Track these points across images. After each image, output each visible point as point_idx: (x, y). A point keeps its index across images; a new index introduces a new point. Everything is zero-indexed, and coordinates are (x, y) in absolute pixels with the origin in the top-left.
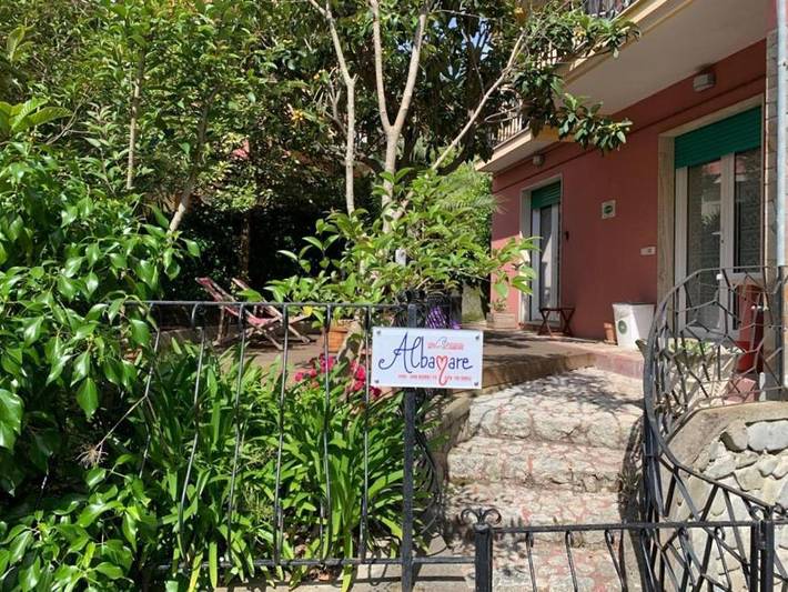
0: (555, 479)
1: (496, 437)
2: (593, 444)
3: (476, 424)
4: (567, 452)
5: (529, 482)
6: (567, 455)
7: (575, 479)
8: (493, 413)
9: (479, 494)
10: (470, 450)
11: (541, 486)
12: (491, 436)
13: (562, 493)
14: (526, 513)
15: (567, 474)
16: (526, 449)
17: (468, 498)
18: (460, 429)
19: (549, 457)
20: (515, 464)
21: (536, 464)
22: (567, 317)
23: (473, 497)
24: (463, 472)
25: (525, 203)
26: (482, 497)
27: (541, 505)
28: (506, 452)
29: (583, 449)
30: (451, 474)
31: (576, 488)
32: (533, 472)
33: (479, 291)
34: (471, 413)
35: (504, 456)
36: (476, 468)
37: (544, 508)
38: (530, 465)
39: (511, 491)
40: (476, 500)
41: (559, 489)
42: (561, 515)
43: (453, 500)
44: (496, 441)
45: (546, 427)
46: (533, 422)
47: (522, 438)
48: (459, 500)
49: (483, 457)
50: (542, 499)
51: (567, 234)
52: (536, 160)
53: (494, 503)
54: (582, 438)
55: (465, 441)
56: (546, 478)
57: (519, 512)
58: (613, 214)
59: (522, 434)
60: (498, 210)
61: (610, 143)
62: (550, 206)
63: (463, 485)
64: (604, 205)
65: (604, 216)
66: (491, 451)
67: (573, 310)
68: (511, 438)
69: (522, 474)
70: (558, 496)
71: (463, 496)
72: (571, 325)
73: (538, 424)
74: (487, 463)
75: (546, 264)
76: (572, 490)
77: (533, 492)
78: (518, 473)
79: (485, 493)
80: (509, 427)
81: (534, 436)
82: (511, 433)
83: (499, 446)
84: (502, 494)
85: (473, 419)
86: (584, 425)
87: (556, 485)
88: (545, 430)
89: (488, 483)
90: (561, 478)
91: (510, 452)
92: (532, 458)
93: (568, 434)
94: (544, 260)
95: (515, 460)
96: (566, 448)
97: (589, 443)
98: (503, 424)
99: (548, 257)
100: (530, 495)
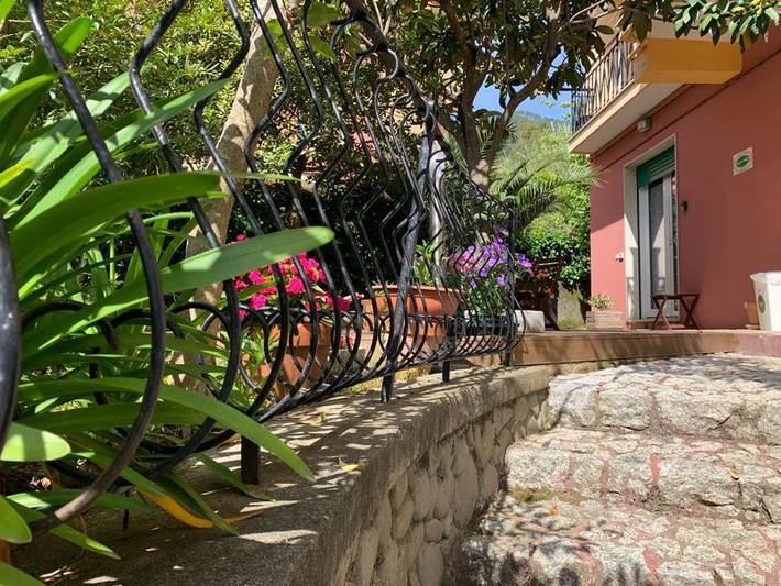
0: (706, 497)
1: (592, 428)
2: (769, 440)
3: (558, 408)
4: (721, 451)
5: (654, 499)
6: (723, 456)
7: (747, 498)
8: (587, 391)
9: (558, 517)
10: (546, 445)
11: (678, 509)
12: (584, 427)
13: (720, 523)
14: (654, 561)
15: (728, 487)
16: (645, 445)
17: (536, 522)
18: (532, 412)
19: (688, 458)
20: (627, 467)
21: (665, 469)
22: (689, 308)
23: (546, 520)
24: (534, 479)
25: (629, 181)
26: (562, 521)
27: (683, 545)
28: (609, 449)
29: (753, 448)
30: (512, 482)
31: (749, 515)
32: (661, 483)
33: (578, 294)
34: (551, 391)
35: (606, 455)
36: (556, 473)
37: (689, 550)
38: (656, 470)
39: (619, 515)
40: (550, 527)
41: (713, 516)
42: (730, 568)
43: (509, 525)
44: (592, 433)
45: (680, 411)
46: (655, 404)
47: (636, 430)
48: (519, 526)
49: (567, 454)
50: (682, 532)
51: (685, 205)
52: (642, 125)
53: (587, 535)
54: (748, 430)
55: (541, 431)
56: (687, 494)
57: (637, 555)
58: (750, 165)
59: (636, 423)
60: (596, 183)
61: (754, 28)
62: (660, 181)
63: (529, 499)
64: (736, 157)
65: (737, 170)
66: (582, 447)
67: (697, 296)
68: (618, 431)
69: (640, 485)
70: (715, 528)
71: (528, 517)
72: (694, 317)
73: (665, 407)
74: (574, 464)
75: (659, 250)
76: (741, 518)
77: (663, 519)
78: (633, 484)
79: (571, 516)
80: (614, 412)
81: (657, 426)
82: (618, 422)
83: (598, 440)
84: (601, 518)
85: (554, 401)
86: (750, 407)
87: (708, 508)
88: (678, 417)
89: (577, 500)
90: (717, 495)
91: (617, 448)
92: (656, 458)
93: (721, 424)
94: (655, 245)
95: (627, 460)
96: (718, 445)
97: (762, 439)
98: (603, 407)
99: (661, 241)
100: (658, 525)
